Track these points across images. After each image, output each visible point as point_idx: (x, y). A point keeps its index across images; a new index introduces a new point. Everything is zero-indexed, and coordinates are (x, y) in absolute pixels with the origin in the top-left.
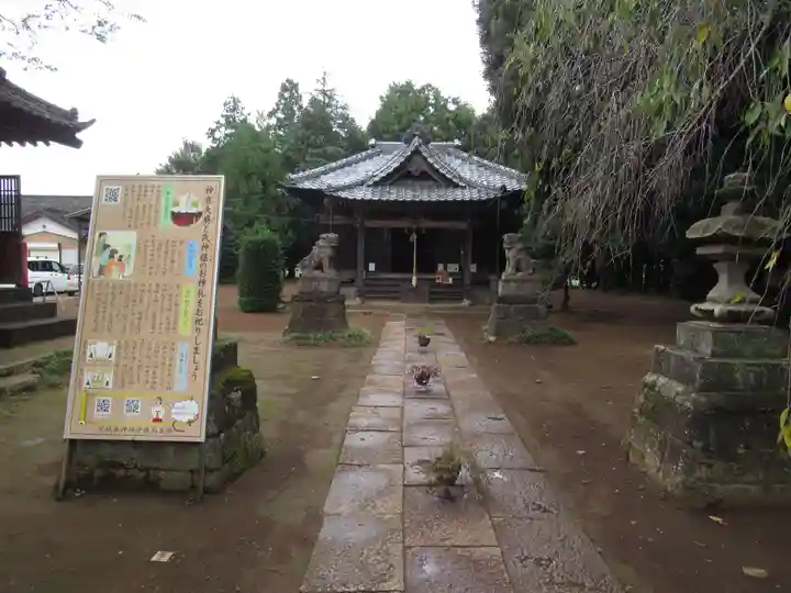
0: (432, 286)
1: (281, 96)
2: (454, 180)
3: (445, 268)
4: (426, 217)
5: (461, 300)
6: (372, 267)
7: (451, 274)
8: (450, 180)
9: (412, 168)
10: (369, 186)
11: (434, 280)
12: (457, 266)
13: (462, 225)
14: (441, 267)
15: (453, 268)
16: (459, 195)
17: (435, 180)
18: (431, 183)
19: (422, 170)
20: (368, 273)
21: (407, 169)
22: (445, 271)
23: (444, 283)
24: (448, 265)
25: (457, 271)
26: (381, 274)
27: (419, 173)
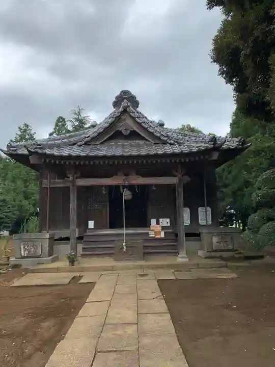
0: (146, 240)
1: (57, 125)
2: (162, 138)
3: (158, 223)
4: (137, 174)
5: (176, 253)
6: (91, 224)
7: (163, 228)
8: (159, 138)
9: (121, 128)
10: (81, 146)
12: (168, 220)
13: (172, 180)
14: (153, 221)
15: (165, 222)
16: (169, 149)
17: (143, 138)
18: (141, 142)
19: (132, 130)
20: (88, 231)
21: (117, 129)
22: (158, 226)
23: (157, 237)
24: (161, 220)
25: (169, 225)
26: (99, 230)
27: (129, 132)
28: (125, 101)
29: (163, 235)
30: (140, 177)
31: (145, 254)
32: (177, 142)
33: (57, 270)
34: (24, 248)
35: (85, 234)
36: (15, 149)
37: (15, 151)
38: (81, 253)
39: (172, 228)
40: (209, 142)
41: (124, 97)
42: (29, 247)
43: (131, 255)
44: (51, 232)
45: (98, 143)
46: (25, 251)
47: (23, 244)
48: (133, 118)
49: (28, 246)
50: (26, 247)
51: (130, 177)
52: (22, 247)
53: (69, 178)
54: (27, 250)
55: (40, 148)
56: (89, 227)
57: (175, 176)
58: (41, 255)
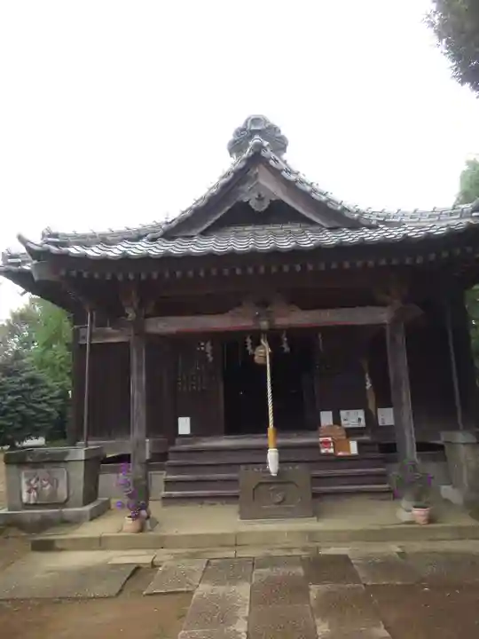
3: (337, 420)
4: (291, 302)
6: (184, 425)
7: (351, 433)
9: (248, 196)
11: (316, 447)
12: (361, 414)
14: (326, 418)
15: (353, 418)
19: (273, 199)
20: (177, 440)
21: (238, 199)
22: (338, 427)
23: (340, 454)
24: (343, 413)
25: (363, 424)
26: (205, 439)
27: (266, 205)
28: (257, 137)
29: (353, 448)
30: (297, 308)
31: (315, 495)
32: (383, 222)
33: (100, 543)
34: (28, 483)
35: (172, 448)
36: (20, 260)
37: (19, 264)
38: (164, 493)
39: (370, 431)
40: (473, 212)
41: (253, 128)
42: (39, 483)
43: (279, 503)
44: (93, 444)
45: (195, 232)
46: (29, 492)
47: (26, 476)
48: (276, 173)
49: (38, 479)
50: (32, 482)
51: (272, 308)
52: (24, 481)
53: (128, 315)
54: (36, 489)
55: (56, 244)
56: (180, 432)
57: (384, 305)
58: (67, 500)
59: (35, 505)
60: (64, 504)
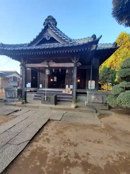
7: (71, 89)
9: (46, 36)
14: (67, 86)
19: (51, 37)
21: (44, 37)
22: (69, 88)
29: (71, 93)
30: (55, 63)
34: (8, 94)
38: (34, 98)
42: (10, 94)
45: (35, 45)
46: (8, 95)
47: (8, 92)
51: (50, 63)
56: (40, 87)
59: (10, 98)
60: (14, 98)
